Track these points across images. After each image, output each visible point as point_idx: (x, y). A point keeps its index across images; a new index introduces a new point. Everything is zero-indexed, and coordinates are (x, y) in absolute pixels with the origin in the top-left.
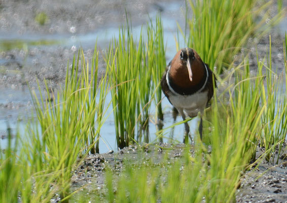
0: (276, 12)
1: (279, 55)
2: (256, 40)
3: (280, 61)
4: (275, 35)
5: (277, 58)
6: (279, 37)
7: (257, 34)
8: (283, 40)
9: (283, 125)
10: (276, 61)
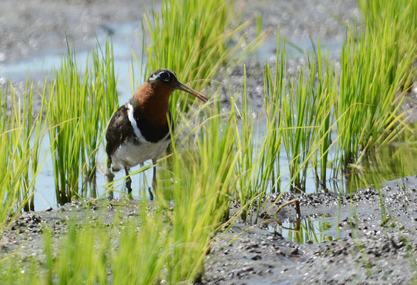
0: (254, 35)
1: (258, 89)
2: (229, 71)
3: (259, 97)
4: (253, 64)
5: (256, 93)
6: (258, 65)
7: (230, 62)
8: (263, 70)
9: (262, 176)
10: (254, 96)
